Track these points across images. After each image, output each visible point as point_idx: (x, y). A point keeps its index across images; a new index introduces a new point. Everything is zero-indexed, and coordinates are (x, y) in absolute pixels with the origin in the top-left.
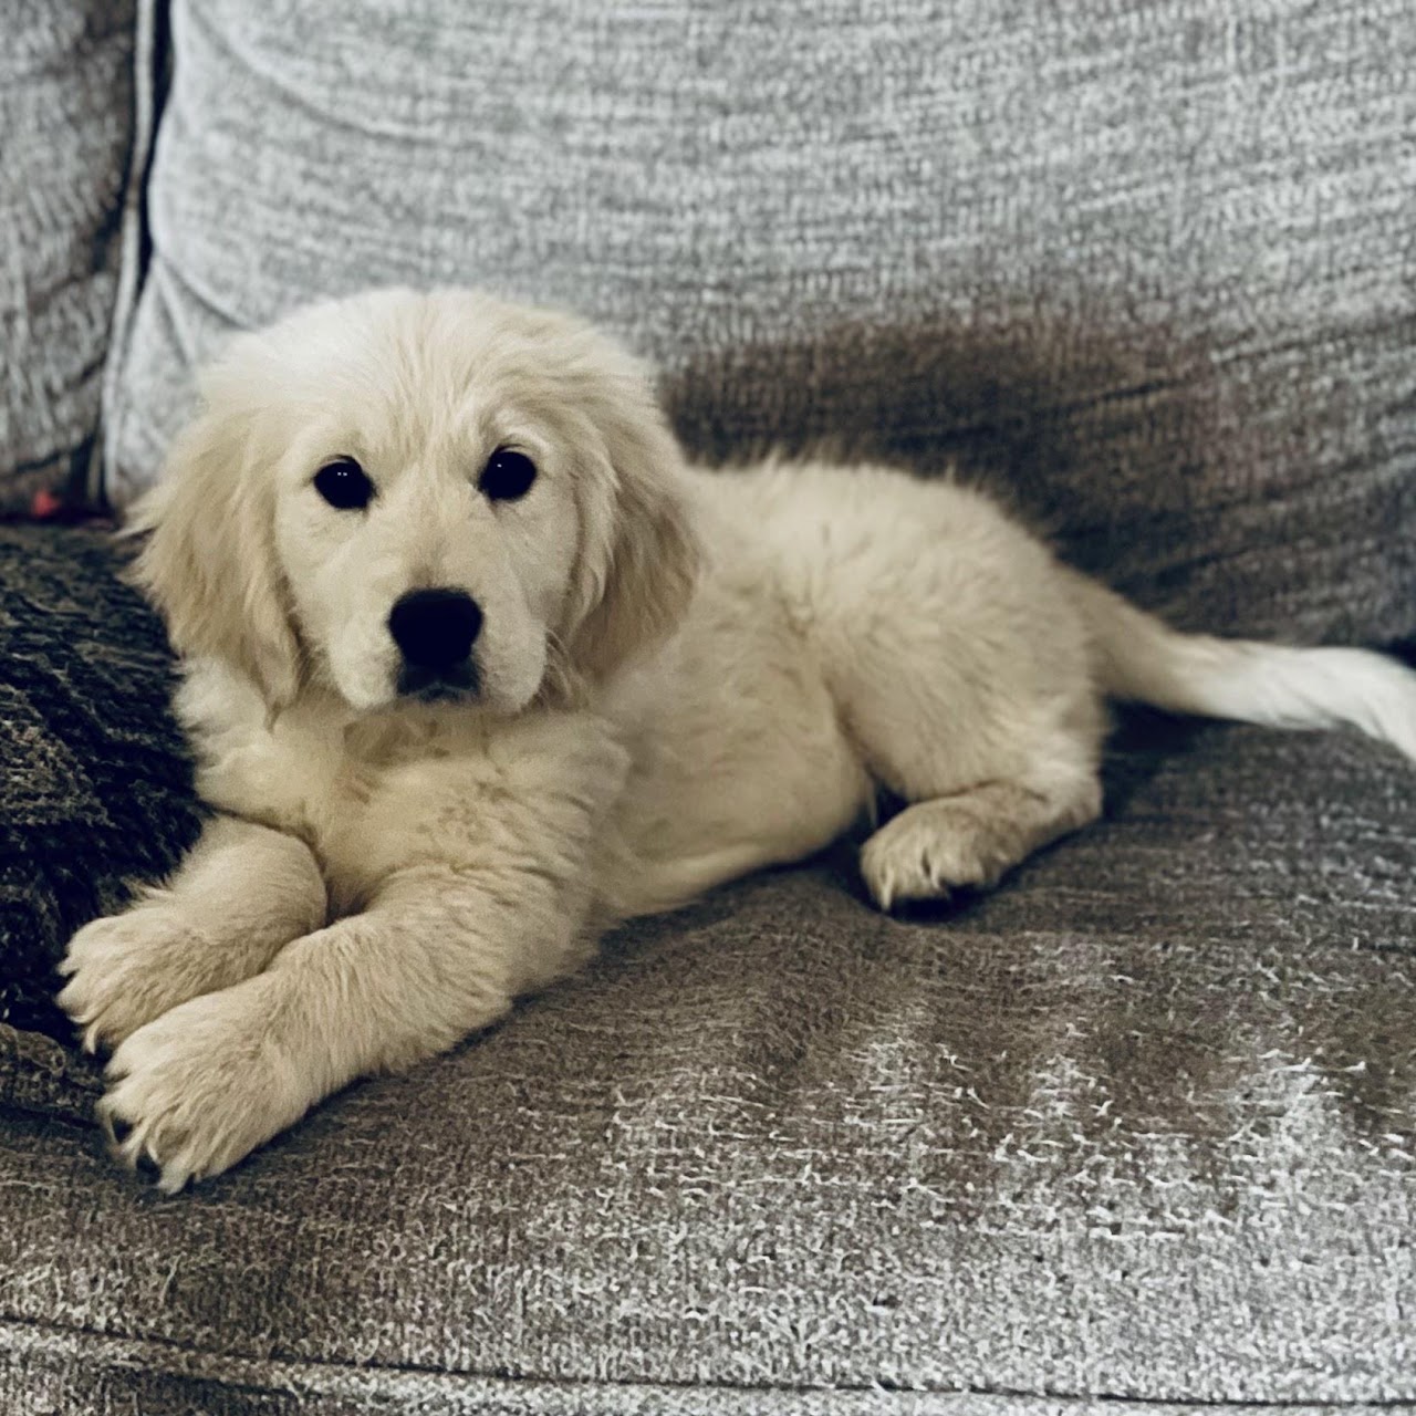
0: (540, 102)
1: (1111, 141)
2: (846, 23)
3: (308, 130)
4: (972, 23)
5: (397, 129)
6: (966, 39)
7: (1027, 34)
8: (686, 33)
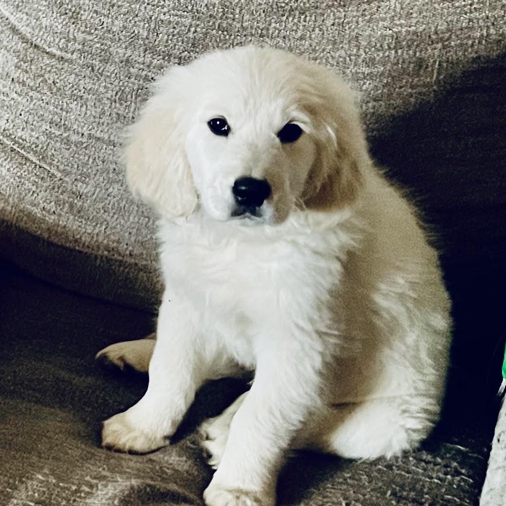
0: (121, 51)
1: (374, 107)
2: (261, 36)
3: (20, 46)
4: (318, 44)
5: (58, 53)
6: (314, 50)
7: (343, 53)
8: (189, 30)
